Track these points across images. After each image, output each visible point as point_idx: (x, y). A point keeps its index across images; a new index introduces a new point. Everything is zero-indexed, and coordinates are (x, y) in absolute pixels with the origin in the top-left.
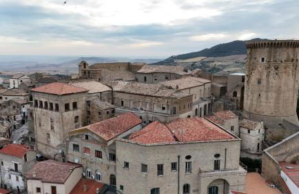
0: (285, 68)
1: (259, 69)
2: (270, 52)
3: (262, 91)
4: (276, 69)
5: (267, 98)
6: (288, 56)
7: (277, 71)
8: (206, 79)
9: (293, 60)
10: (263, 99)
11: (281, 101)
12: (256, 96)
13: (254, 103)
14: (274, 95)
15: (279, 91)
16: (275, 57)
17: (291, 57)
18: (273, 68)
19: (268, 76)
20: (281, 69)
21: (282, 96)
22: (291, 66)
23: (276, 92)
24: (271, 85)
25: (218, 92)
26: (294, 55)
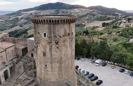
0: (64, 41)
1: (43, 43)
2: (50, 29)
3: (47, 62)
4: (57, 44)
5: (52, 68)
6: (65, 31)
7: (57, 46)
8: (10, 42)
9: (69, 34)
10: (49, 68)
11: (63, 69)
12: (43, 66)
13: (43, 71)
14: (57, 65)
15: (60, 61)
16: (54, 33)
17: (68, 32)
18: (54, 43)
19: (51, 49)
20: (61, 43)
21: (63, 64)
22: (68, 40)
23: (58, 62)
24: (54, 57)
25: (20, 53)
26: (70, 30)
